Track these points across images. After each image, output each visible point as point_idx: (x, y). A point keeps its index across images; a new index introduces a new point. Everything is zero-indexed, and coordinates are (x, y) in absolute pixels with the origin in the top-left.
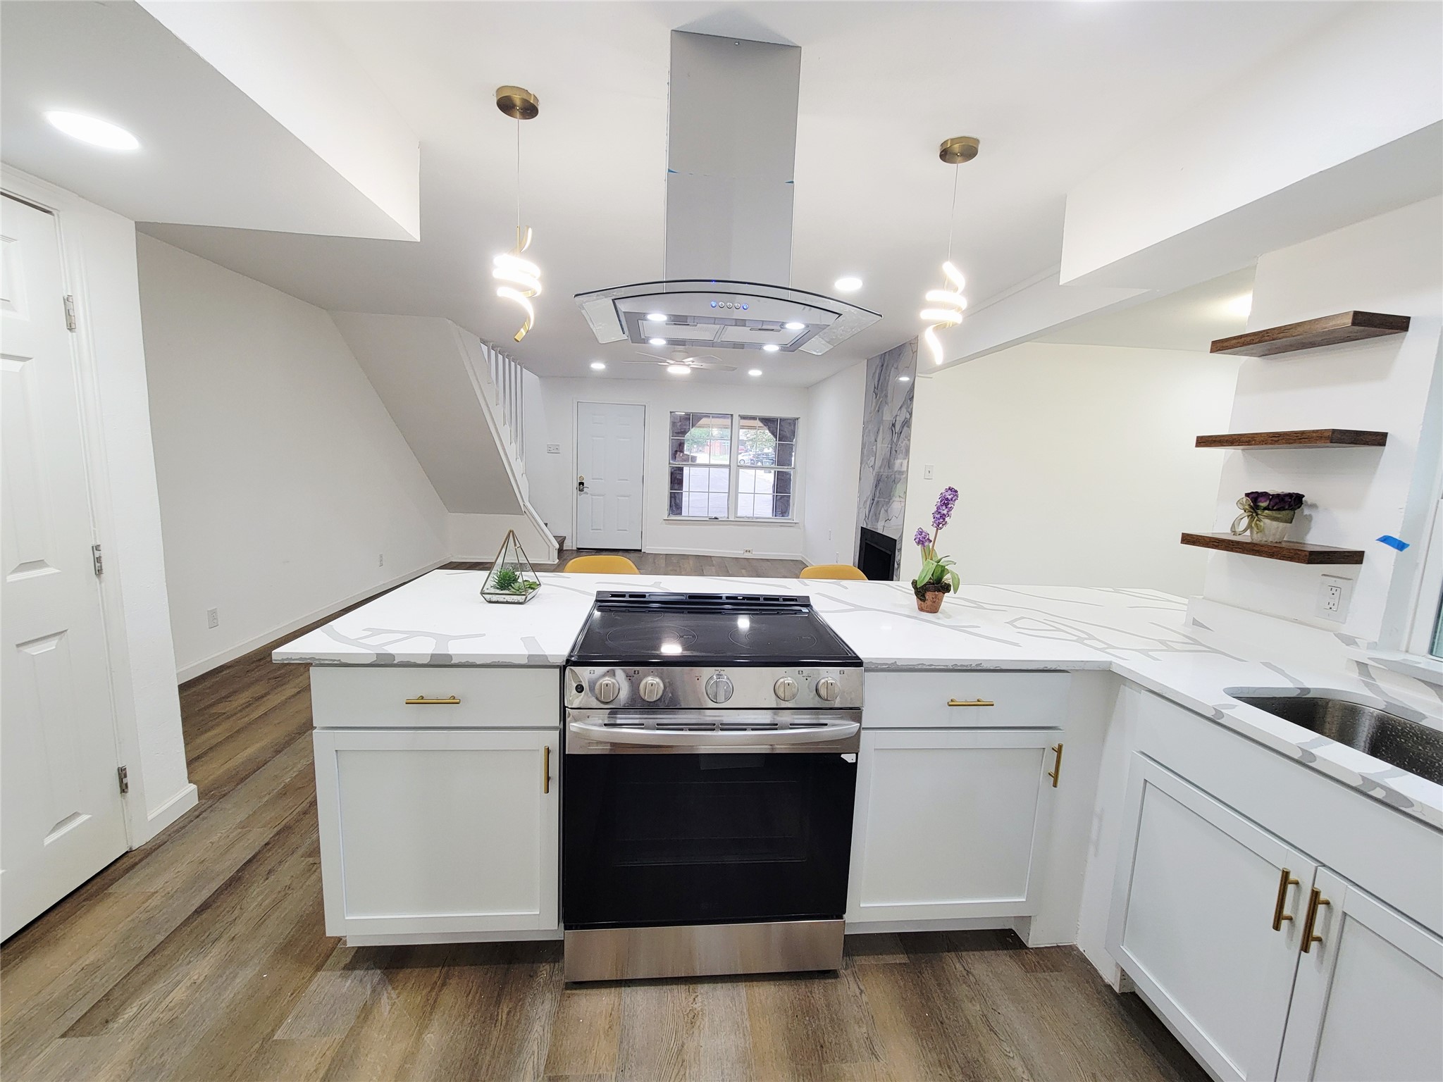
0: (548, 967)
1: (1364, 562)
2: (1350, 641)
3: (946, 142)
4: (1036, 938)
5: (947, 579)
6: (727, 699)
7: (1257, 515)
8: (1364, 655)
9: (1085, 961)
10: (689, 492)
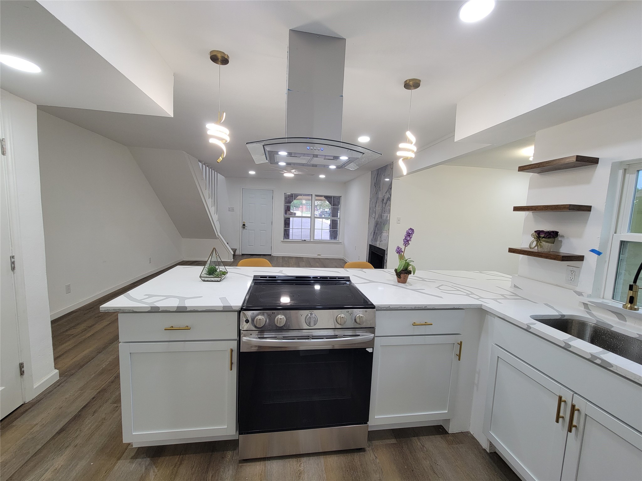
0: (231, 453)
1: (584, 260)
2: (580, 294)
3: (407, 80)
4: (452, 429)
5: (410, 268)
6: (315, 325)
7: (540, 240)
8: (586, 300)
9: (473, 438)
10: (293, 229)
